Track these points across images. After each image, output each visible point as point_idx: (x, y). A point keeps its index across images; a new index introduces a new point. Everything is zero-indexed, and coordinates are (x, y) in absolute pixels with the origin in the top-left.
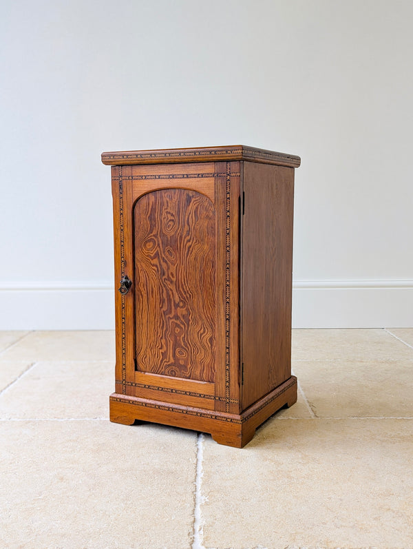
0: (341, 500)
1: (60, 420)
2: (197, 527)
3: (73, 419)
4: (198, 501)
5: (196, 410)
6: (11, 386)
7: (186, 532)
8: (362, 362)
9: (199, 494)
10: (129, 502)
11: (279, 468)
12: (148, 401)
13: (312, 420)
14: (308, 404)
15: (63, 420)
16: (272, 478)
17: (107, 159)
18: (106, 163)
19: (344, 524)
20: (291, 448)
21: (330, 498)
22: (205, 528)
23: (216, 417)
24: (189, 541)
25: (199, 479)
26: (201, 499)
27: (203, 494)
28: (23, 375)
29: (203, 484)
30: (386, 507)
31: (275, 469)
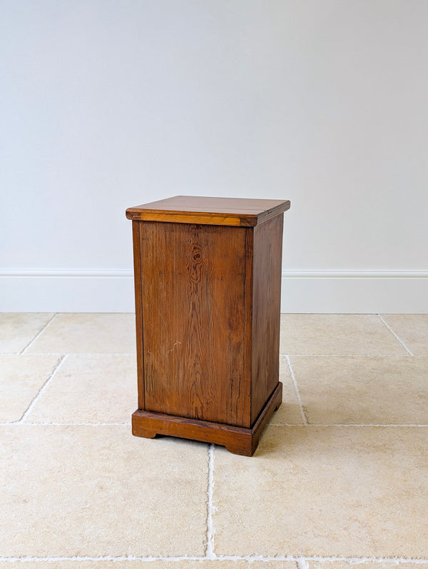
0: (321, 510)
1: (94, 425)
2: (209, 536)
3: (104, 424)
4: (210, 510)
6: (47, 384)
7: (201, 540)
8: (353, 358)
9: (210, 504)
10: (156, 512)
11: (274, 479)
13: (304, 427)
14: (302, 409)
15: (96, 425)
16: (268, 489)
19: (321, 534)
20: (285, 458)
22: (216, 537)
24: (204, 548)
25: (211, 489)
26: (213, 509)
27: (213, 504)
28: (55, 371)
29: (214, 494)
30: (355, 518)
31: (270, 480)
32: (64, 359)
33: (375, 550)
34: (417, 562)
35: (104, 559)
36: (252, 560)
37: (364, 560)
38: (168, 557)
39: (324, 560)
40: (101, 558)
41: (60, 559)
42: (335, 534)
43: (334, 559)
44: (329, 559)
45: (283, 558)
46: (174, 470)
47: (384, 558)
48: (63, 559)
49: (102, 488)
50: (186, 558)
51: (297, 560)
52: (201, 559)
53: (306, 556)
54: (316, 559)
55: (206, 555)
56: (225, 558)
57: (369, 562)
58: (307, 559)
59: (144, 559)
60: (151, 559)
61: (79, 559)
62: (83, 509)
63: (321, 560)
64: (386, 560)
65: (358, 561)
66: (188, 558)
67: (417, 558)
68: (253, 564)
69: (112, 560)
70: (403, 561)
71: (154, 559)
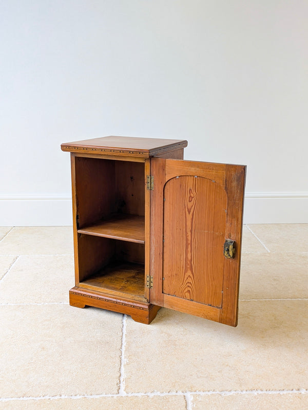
0: (202, 360)
1: (39, 304)
2: (122, 379)
3: (46, 304)
4: (122, 362)
5: (122, 301)
7: (116, 383)
9: (123, 357)
10: (83, 364)
11: (169, 339)
12: (93, 295)
16: (165, 346)
17: (65, 148)
18: (63, 150)
19: (202, 376)
20: (177, 324)
21: (196, 359)
22: (126, 380)
23: (134, 306)
24: (117, 388)
25: (123, 347)
26: (124, 361)
27: (125, 357)
28: (12, 267)
29: (126, 351)
30: (226, 364)
31: (167, 339)
32: (18, 259)
33: (241, 386)
34: (270, 393)
35: (43, 398)
36: (152, 395)
37: (231, 393)
38: (91, 395)
39: (204, 393)
40: (42, 398)
41: (11, 399)
42: (212, 375)
43: (211, 392)
44: (207, 393)
45: (174, 393)
46: (97, 335)
47: (247, 391)
48: (13, 399)
49: (43, 348)
50: (104, 395)
51: (185, 394)
52: (115, 396)
53: (191, 392)
54: (198, 393)
55: (119, 393)
56: (133, 395)
57: (236, 394)
58: (191, 393)
59: (74, 397)
60: (78, 397)
61: (25, 398)
62: (29, 363)
63: (202, 393)
64: (248, 392)
65: (228, 394)
66: (106, 396)
67: (270, 390)
68: (153, 398)
69: (49, 399)
70: (260, 392)
71: (81, 397)
